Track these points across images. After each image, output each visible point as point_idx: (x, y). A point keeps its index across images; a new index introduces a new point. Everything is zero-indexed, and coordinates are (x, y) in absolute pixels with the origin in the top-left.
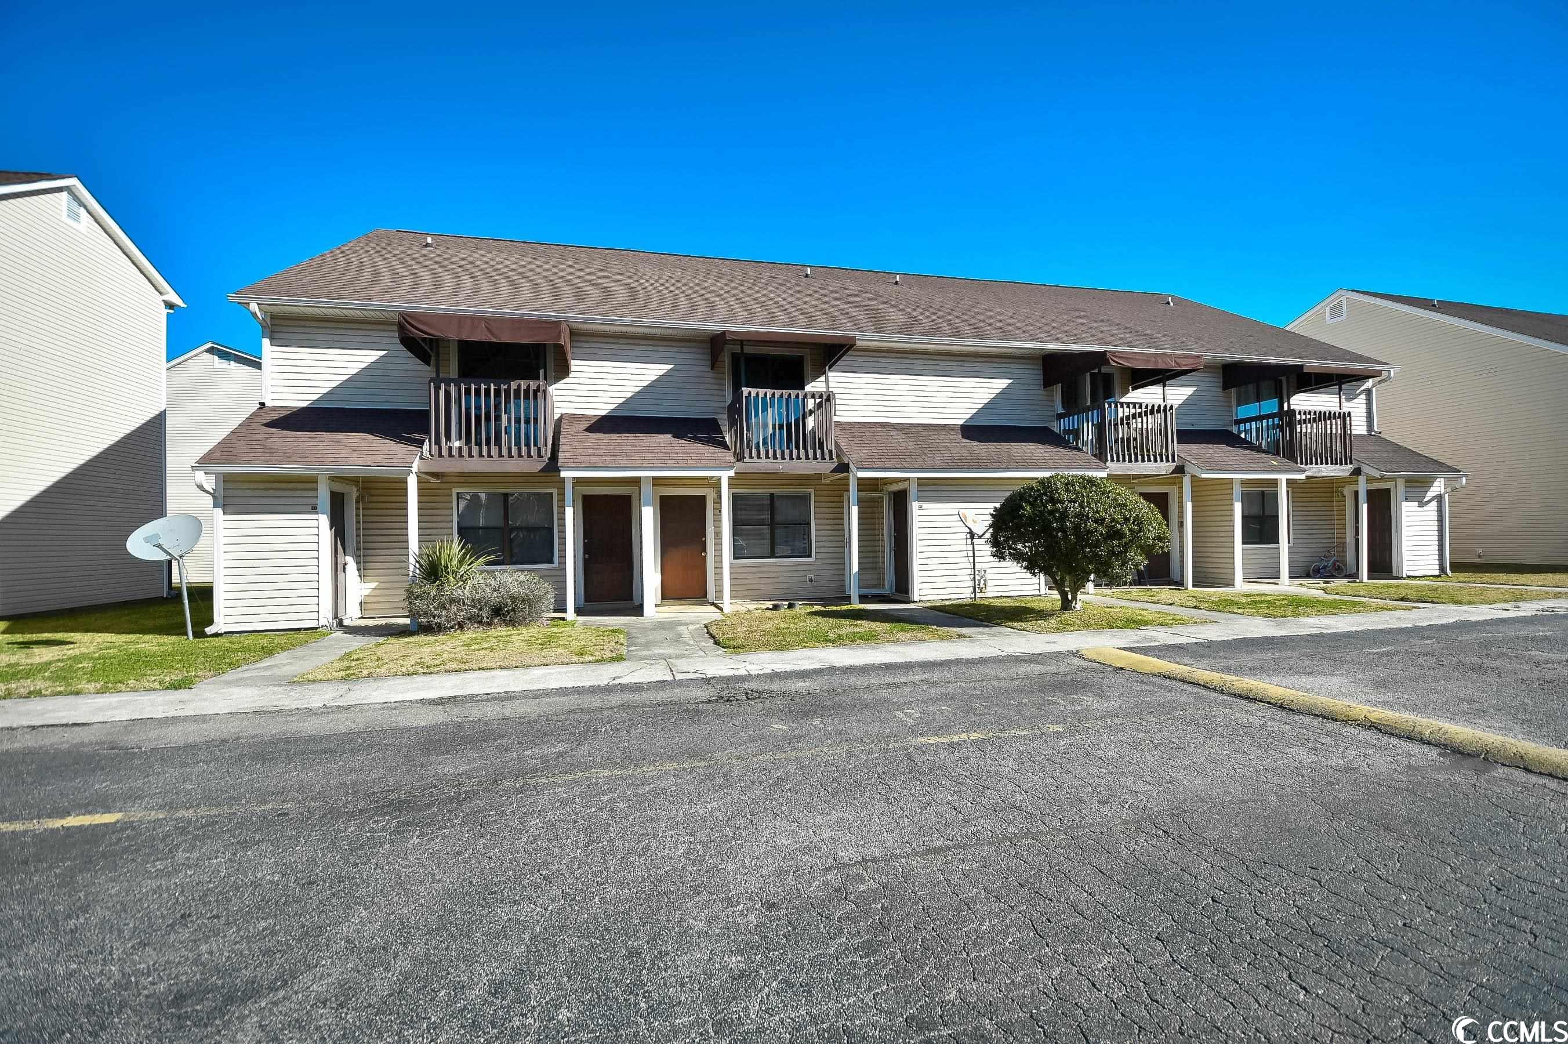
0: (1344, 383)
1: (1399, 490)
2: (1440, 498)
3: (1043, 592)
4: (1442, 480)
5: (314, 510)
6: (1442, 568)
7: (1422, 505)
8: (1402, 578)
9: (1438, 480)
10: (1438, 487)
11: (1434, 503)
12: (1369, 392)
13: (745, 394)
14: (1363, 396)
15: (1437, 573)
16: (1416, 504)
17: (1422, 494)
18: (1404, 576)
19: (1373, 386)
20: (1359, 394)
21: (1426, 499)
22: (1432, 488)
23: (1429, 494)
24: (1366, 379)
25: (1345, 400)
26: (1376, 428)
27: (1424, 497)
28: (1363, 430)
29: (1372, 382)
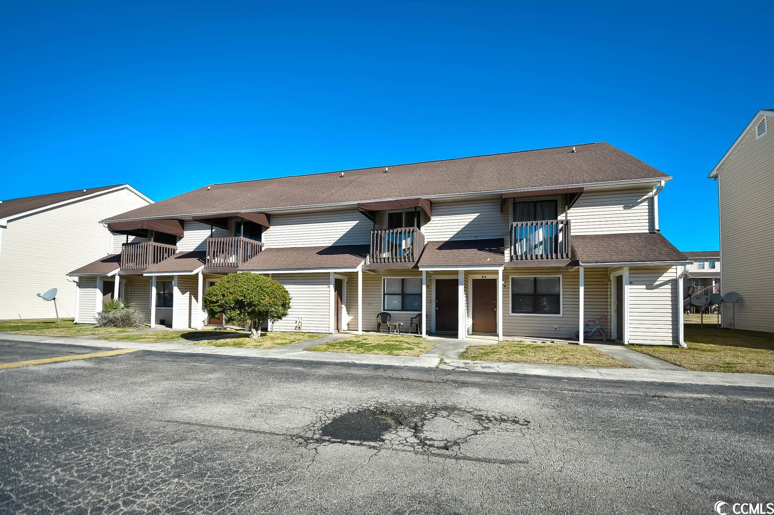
1: (627, 276)
2: (674, 283)
4: (677, 267)
7: (650, 287)
8: (624, 345)
9: (673, 267)
10: (674, 272)
11: (669, 286)
12: (651, 201)
14: (646, 203)
15: (671, 343)
16: (644, 287)
17: (654, 279)
18: (626, 343)
19: (655, 194)
20: (641, 202)
21: (657, 283)
22: (665, 275)
23: (660, 279)
24: (649, 190)
25: (625, 208)
26: (657, 227)
27: (655, 281)
28: (645, 230)
29: (654, 191)
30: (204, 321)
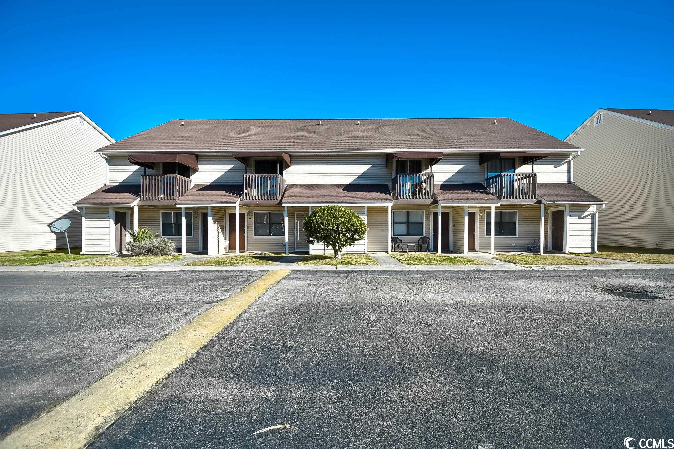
0: (534, 161)
1: (567, 211)
2: (593, 215)
3: (366, 252)
4: (595, 206)
5: (109, 217)
6: (593, 249)
7: (580, 218)
8: (566, 253)
9: (593, 206)
10: (593, 209)
11: (590, 217)
12: (569, 163)
13: (245, 176)
14: (566, 165)
15: (590, 251)
16: (577, 217)
17: (582, 213)
18: (567, 252)
19: (572, 159)
20: (563, 164)
21: (584, 215)
22: (588, 210)
23: (586, 212)
24: (567, 156)
25: (555, 167)
26: (572, 180)
27: (583, 214)
28: (565, 182)
29: (571, 157)
30: (225, 248)
